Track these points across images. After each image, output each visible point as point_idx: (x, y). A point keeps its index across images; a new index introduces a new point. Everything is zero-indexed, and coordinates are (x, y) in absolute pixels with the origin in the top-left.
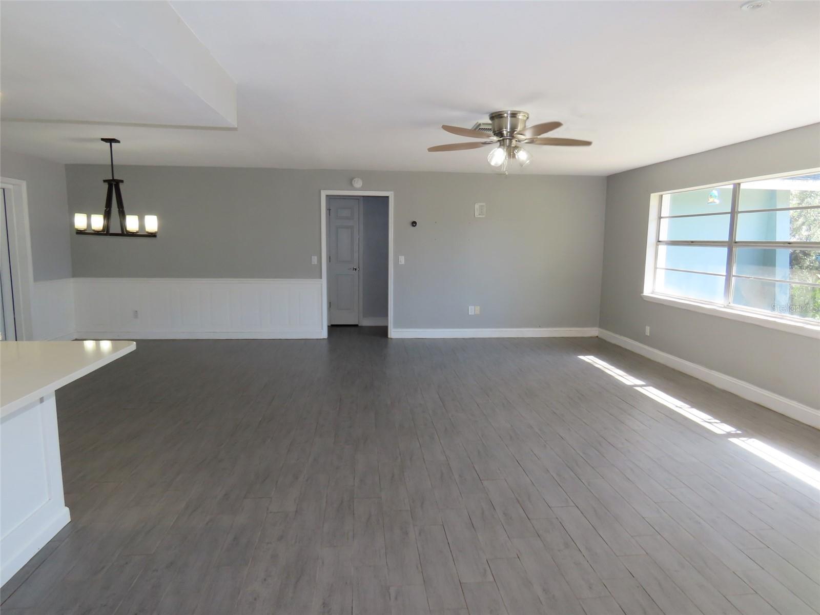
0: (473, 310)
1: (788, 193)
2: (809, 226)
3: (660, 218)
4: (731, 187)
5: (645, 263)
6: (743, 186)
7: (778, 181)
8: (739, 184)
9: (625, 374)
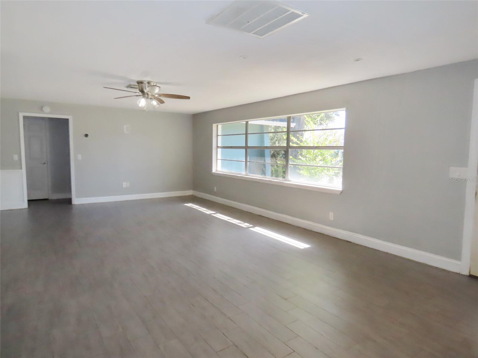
0: (125, 185)
1: (268, 126)
2: (279, 141)
3: (218, 136)
4: (245, 122)
5: (212, 158)
6: (249, 122)
7: (264, 121)
8: (248, 122)
9: (207, 210)
